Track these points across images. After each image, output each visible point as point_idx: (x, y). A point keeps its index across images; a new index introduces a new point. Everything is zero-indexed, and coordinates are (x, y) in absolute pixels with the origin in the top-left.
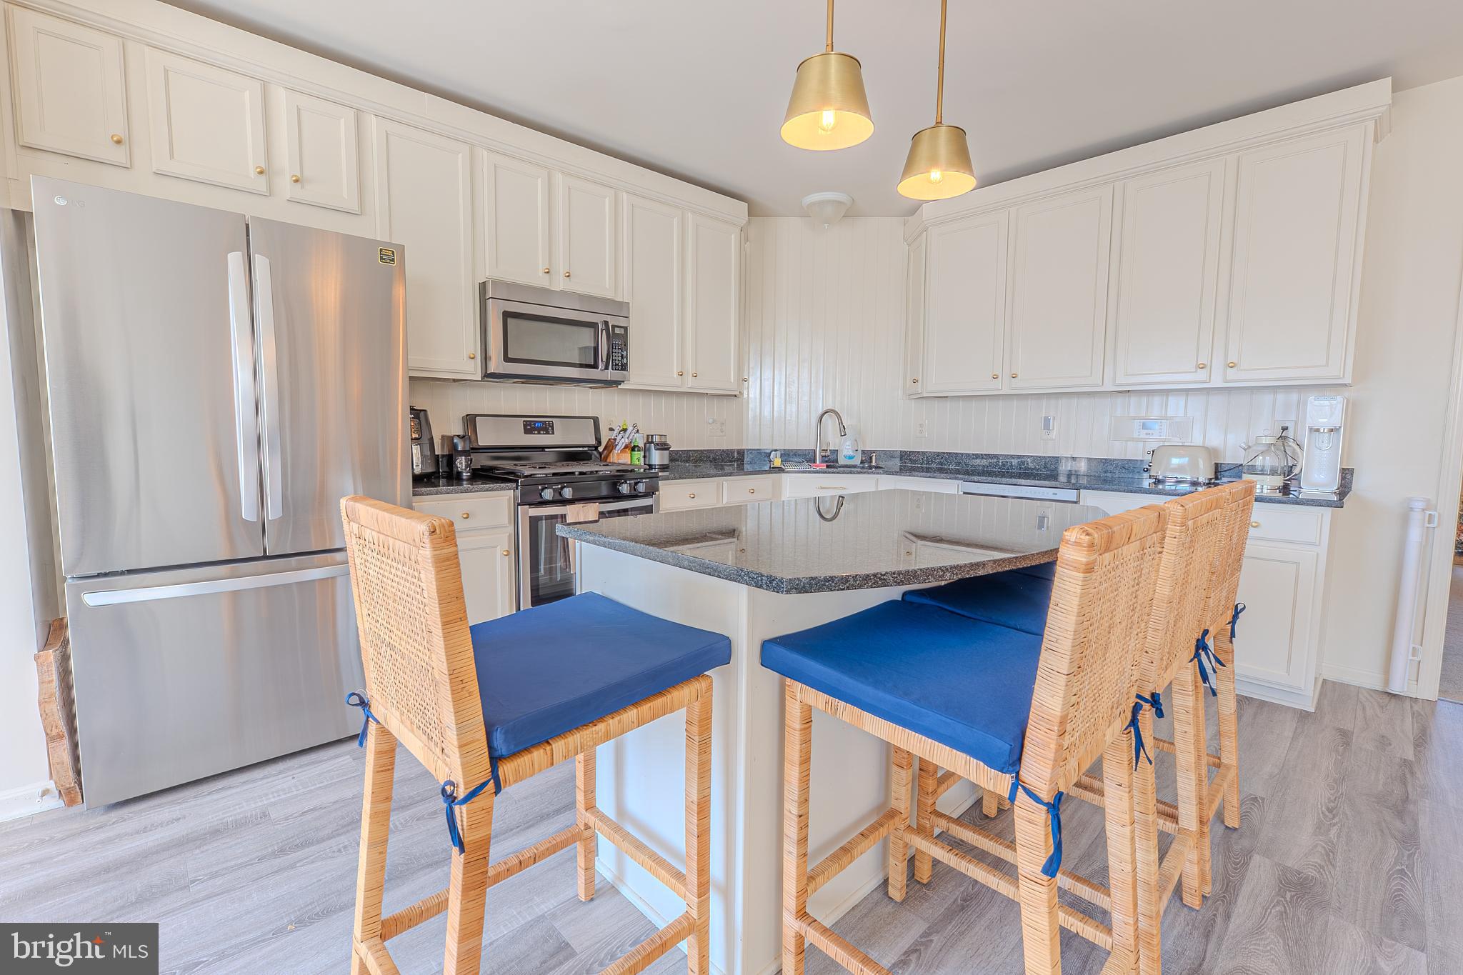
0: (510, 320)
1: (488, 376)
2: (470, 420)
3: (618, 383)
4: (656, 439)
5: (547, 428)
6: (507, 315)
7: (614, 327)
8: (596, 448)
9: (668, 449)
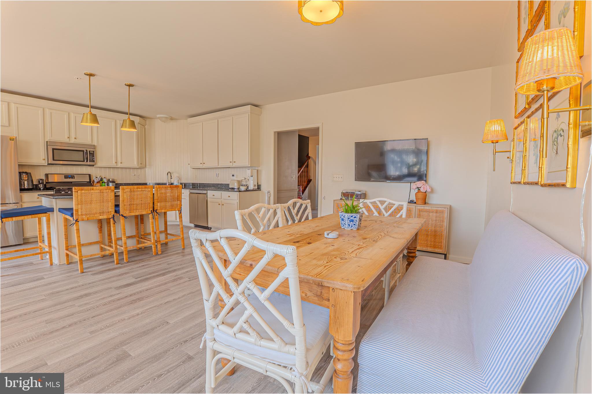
0: (54, 150)
1: (49, 164)
2: (47, 175)
3: (94, 165)
4: (111, 180)
5: (72, 177)
6: (53, 149)
7: (89, 151)
8: (90, 182)
9: (115, 183)
